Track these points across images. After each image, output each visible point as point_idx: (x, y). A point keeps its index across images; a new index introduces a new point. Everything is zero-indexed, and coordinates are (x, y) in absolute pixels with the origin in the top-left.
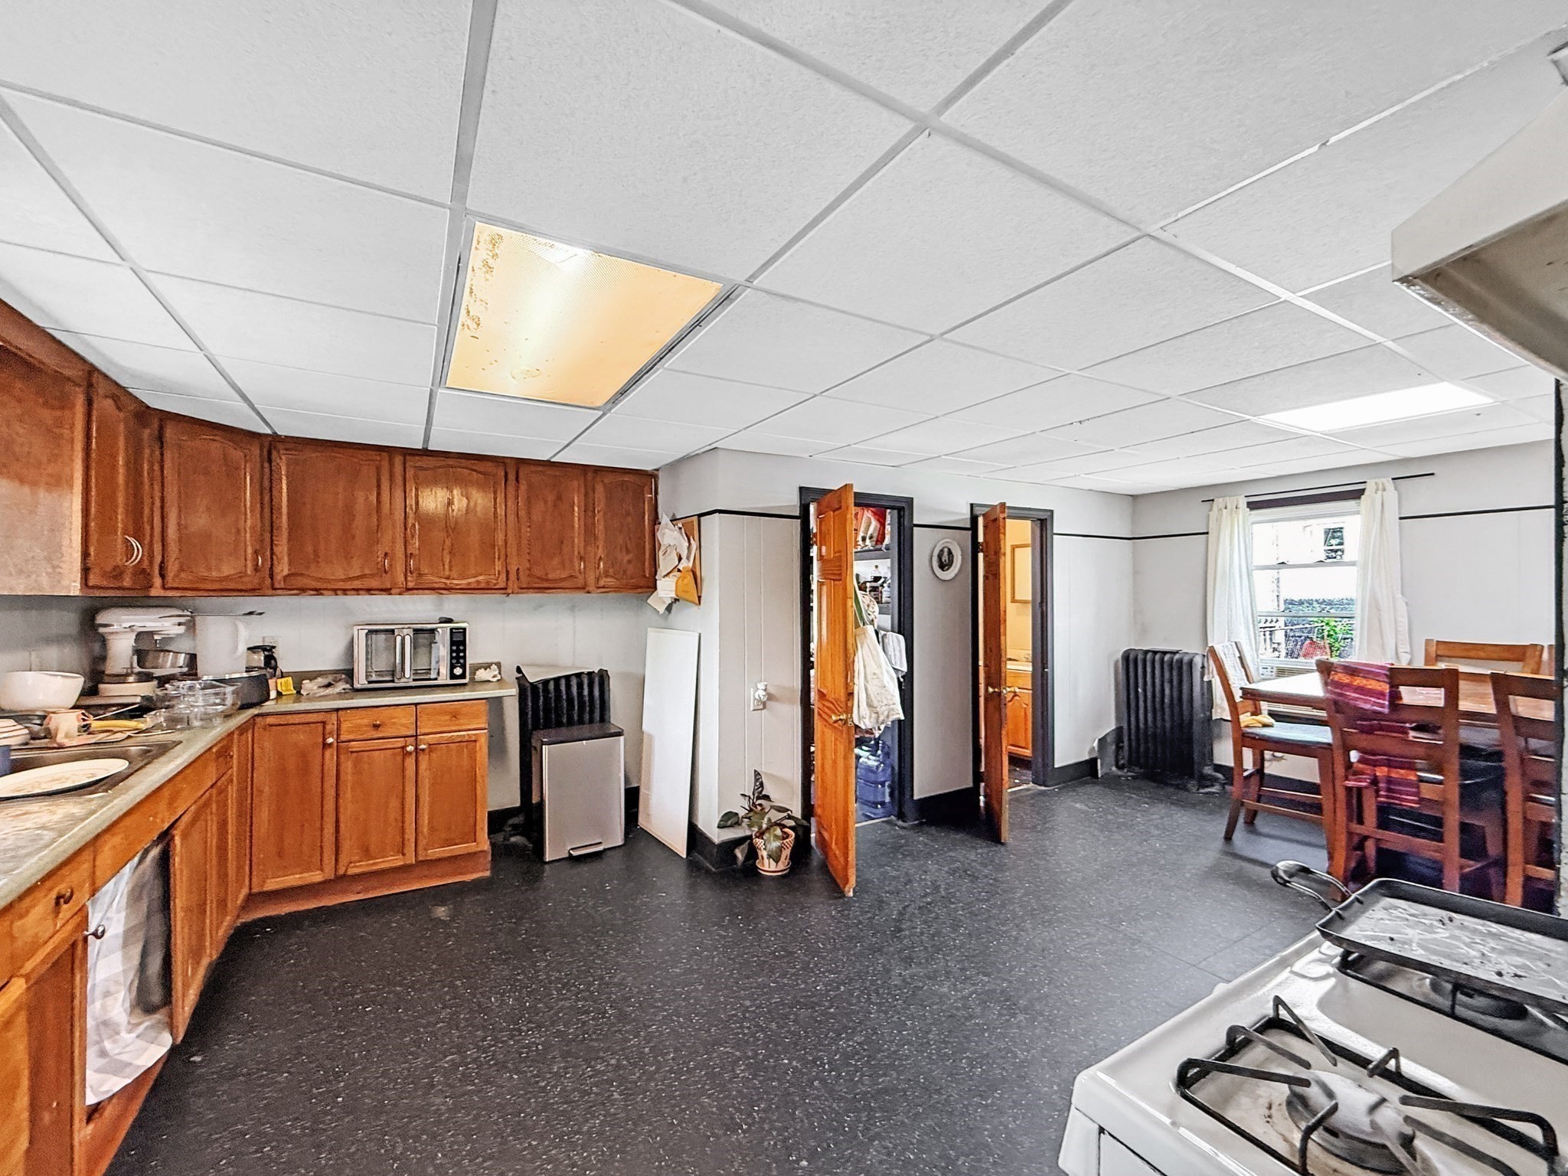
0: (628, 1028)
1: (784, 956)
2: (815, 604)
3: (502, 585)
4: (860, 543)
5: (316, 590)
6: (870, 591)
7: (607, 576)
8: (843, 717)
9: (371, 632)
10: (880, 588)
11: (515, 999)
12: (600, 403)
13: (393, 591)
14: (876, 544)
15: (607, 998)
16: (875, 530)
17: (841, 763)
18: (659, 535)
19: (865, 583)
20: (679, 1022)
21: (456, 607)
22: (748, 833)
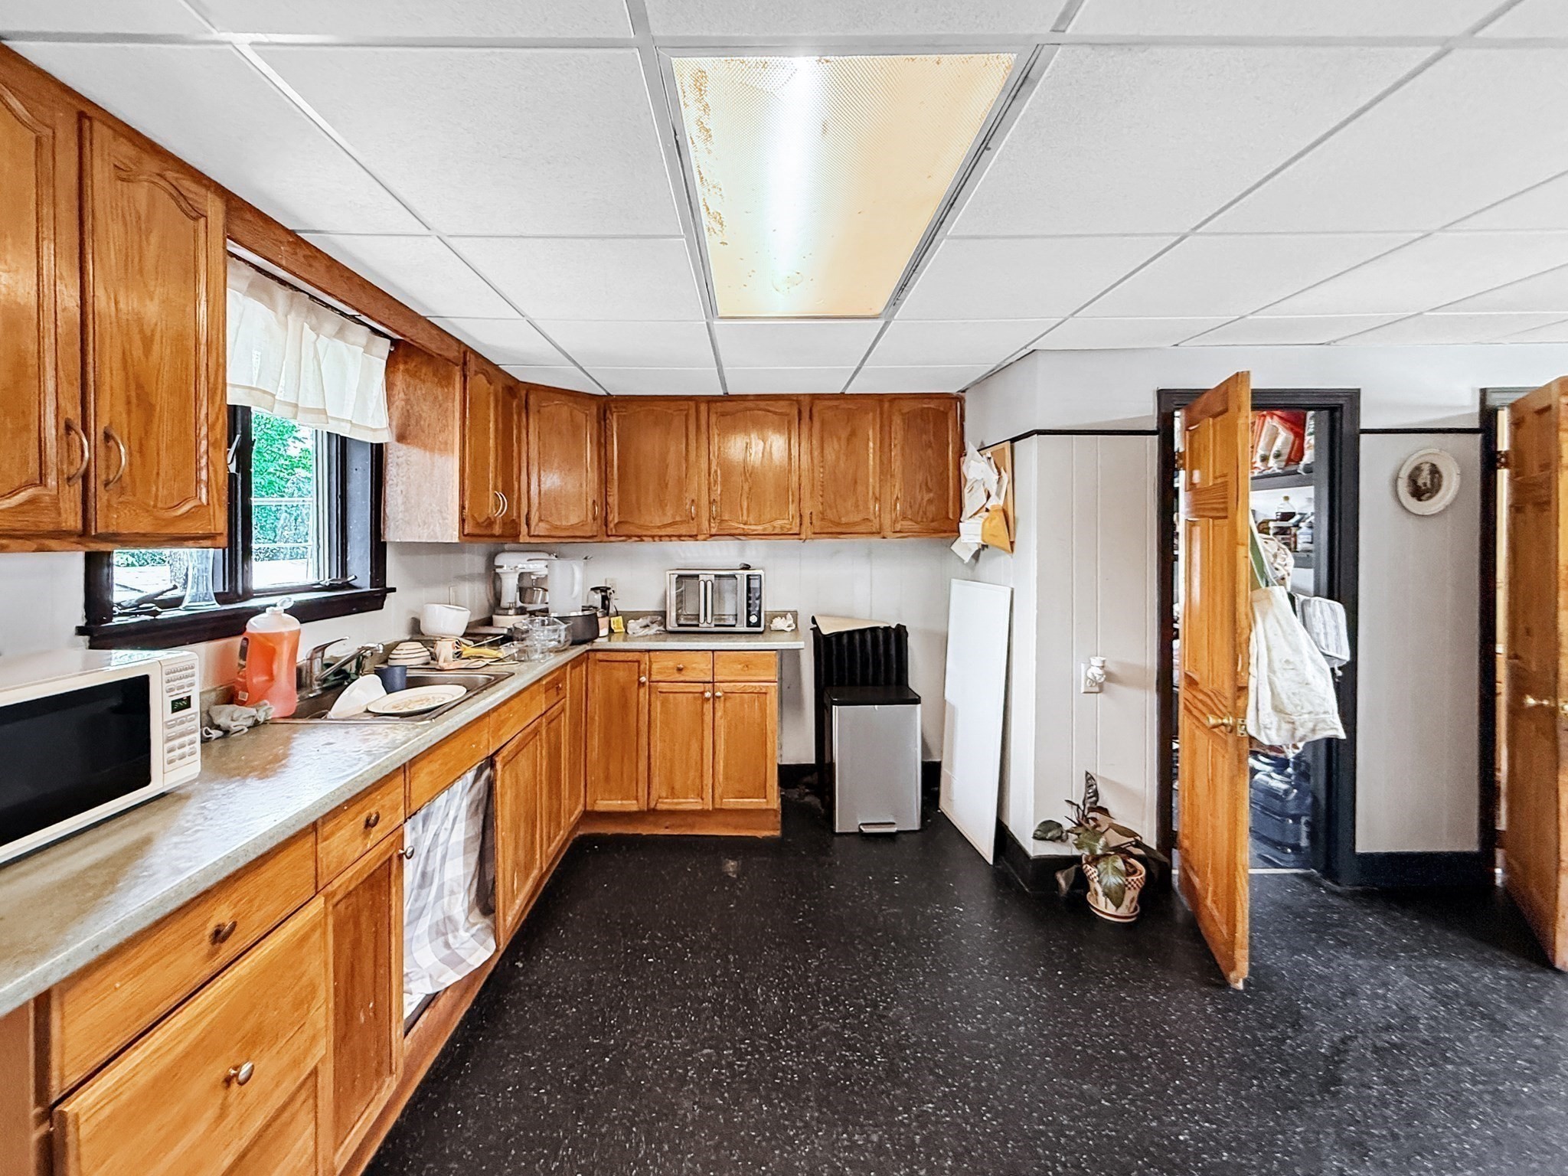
0: (898, 1092)
1: (1122, 1059)
2: (1181, 552)
3: (796, 531)
4: (1259, 464)
5: (639, 536)
6: (1275, 534)
7: (904, 518)
8: (1229, 720)
9: (680, 576)
10: (1294, 530)
11: (780, 1000)
12: (879, 308)
13: (699, 537)
14: (1287, 465)
15: (877, 1038)
16: (1284, 443)
17: (1223, 787)
18: (964, 468)
19: (1266, 522)
20: (964, 1111)
21: (754, 552)
22: (1076, 852)
